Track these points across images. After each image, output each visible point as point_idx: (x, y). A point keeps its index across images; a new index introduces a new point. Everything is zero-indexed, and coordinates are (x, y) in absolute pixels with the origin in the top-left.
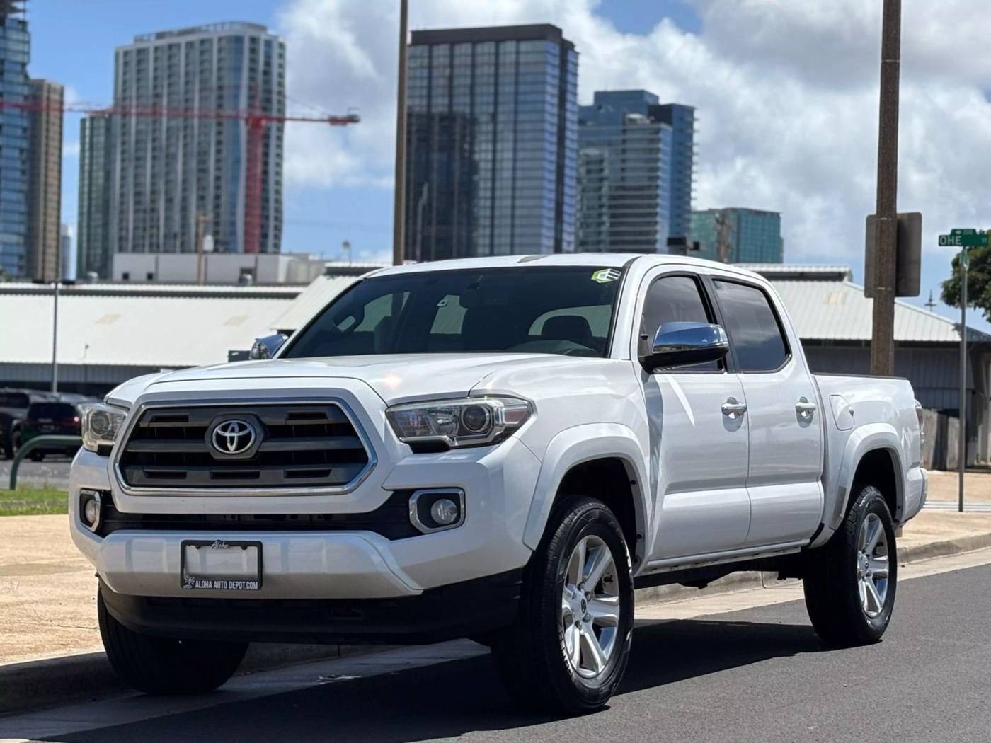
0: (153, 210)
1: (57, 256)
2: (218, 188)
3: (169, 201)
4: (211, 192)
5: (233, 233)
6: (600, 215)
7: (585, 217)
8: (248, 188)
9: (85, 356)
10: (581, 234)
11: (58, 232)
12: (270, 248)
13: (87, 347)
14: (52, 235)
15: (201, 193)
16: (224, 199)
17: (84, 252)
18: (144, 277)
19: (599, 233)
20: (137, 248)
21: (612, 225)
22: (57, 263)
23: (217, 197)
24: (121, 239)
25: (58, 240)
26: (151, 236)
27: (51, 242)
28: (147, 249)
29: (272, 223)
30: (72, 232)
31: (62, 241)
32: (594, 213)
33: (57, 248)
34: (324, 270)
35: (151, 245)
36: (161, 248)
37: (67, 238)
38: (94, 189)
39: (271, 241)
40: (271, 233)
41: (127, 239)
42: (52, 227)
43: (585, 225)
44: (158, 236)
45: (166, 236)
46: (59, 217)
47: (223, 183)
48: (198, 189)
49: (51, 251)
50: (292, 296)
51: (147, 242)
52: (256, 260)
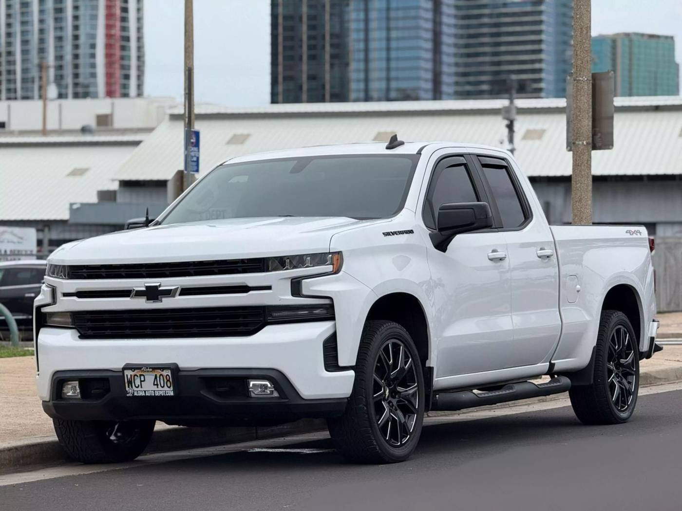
0: (9, 53)
2: (76, 28)
3: (25, 42)
4: (69, 32)
5: (94, 75)
8: (109, 27)
12: (133, 90)
15: (59, 34)
16: (82, 40)
23: (76, 37)
26: (8, 82)
29: (133, 63)
34: (167, 116)
35: (9, 90)
36: (19, 93)
39: (133, 82)
40: (133, 73)
44: (15, 82)
45: (23, 81)
47: (81, 22)
48: (56, 29)
50: (136, 143)
52: (113, 104)
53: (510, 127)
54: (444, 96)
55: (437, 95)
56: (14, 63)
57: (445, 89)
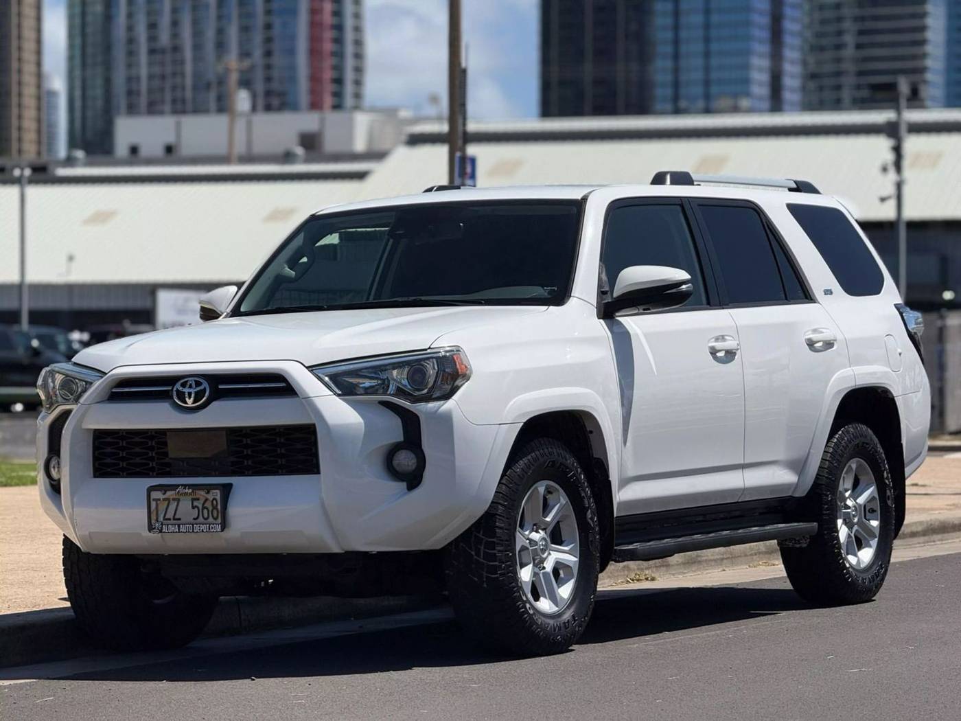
0: (175, 49)
1: (39, 121)
2: (269, 13)
4: (259, 20)
5: (293, 79)
6: (840, 33)
7: (819, 35)
9: (69, 271)
10: (811, 60)
11: (39, 86)
12: (348, 101)
13: (71, 258)
14: (29, 91)
15: (245, 22)
17: (78, 114)
18: (159, 151)
19: (838, 60)
20: (153, 109)
21: (859, 46)
22: (39, 132)
23: (269, 27)
24: (130, 93)
25: (39, 98)
26: (174, 88)
27: (29, 102)
28: (168, 107)
29: (350, 63)
30: (58, 83)
31: (44, 98)
32: (831, 28)
33: (39, 109)
34: (404, 138)
35: (174, 101)
36: (189, 106)
37: (52, 94)
38: (89, 19)
39: (349, 88)
40: (349, 76)
41: (138, 93)
42: (29, 79)
43: (817, 49)
44: (183, 88)
45: (195, 88)
46: (39, 64)
49: (30, 114)
50: (360, 176)
51: (168, 96)
52: (322, 120)
53: (897, 150)
54: (786, 107)
55: (776, 104)
56: (182, 62)
57: (787, 96)
